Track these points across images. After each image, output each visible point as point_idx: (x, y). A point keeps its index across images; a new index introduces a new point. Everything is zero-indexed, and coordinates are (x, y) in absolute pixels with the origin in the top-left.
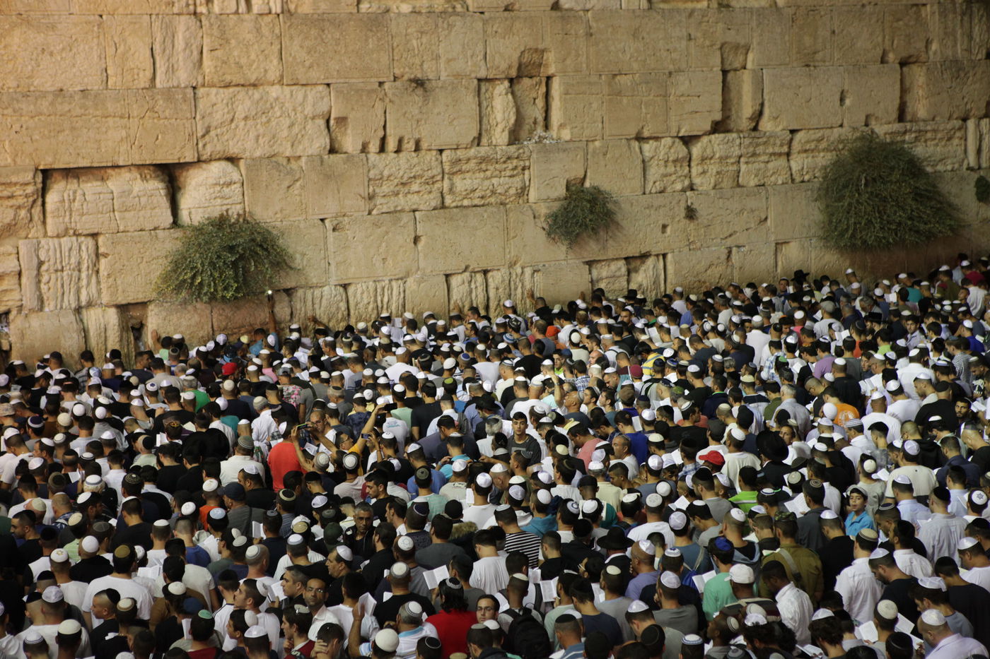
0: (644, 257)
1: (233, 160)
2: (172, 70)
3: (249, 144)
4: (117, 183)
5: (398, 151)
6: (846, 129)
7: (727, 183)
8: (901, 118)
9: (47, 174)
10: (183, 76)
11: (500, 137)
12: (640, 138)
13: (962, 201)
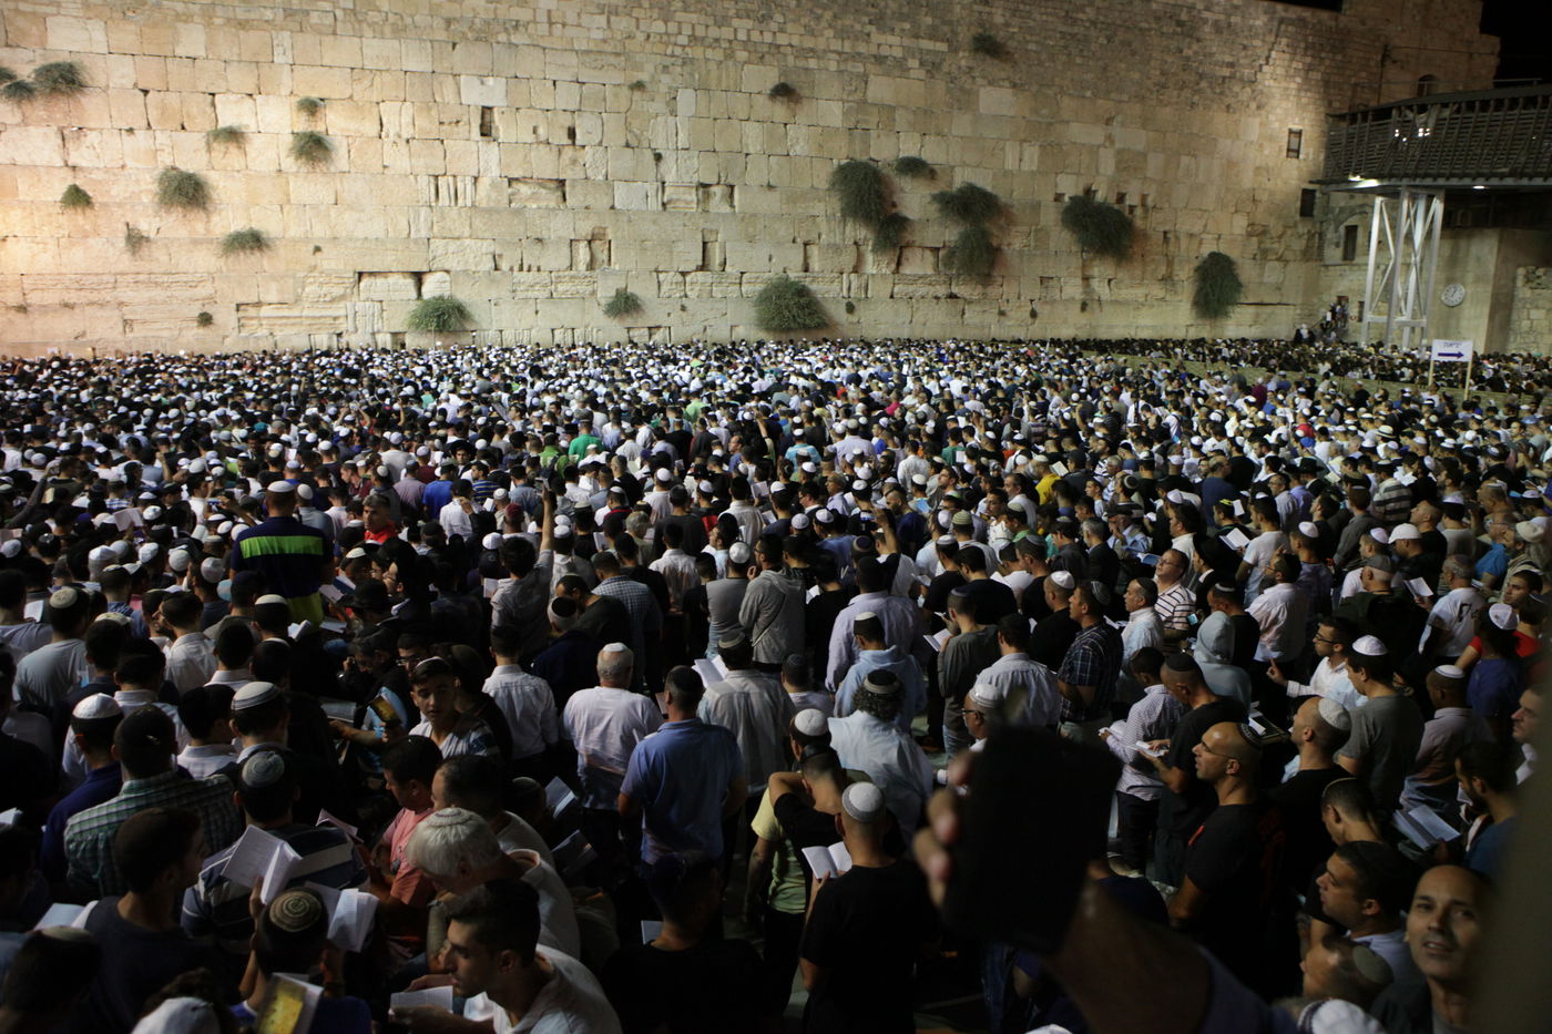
0: (659, 327)
1: (447, 272)
2: (418, 230)
3: (455, 265)
4: (392, 279)
5: (529, 271)
6: (773, 273)
7: (705, 295)
8: (806, 270)
9: (361, 274)
10: (424, 233)
11: (582, 267)
12: (657, 271)
13: (838, 313)
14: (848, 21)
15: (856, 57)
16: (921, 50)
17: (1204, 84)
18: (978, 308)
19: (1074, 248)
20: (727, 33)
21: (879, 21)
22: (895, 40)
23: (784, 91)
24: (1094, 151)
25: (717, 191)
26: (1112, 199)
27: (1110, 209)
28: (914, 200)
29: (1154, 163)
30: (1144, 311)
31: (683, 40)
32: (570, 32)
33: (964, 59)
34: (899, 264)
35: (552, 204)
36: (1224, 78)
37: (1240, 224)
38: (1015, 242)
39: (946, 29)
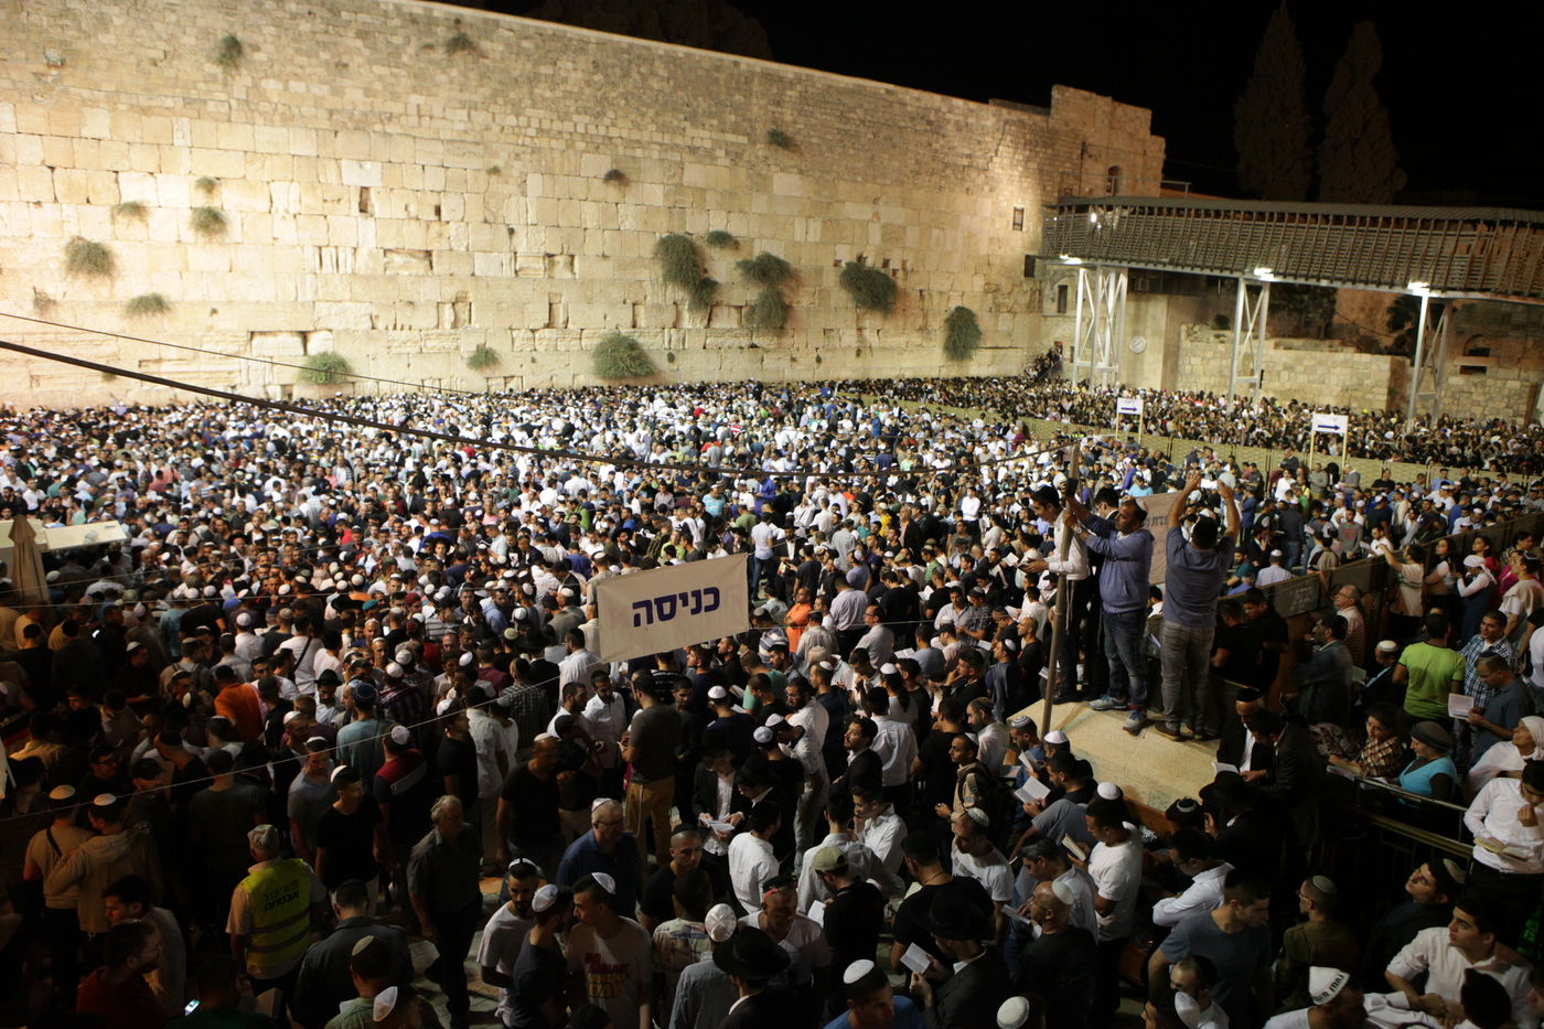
0: (512, 377)
1: (330, 331)
2: (304, 295)
3: (337, 324)
4: (281, 338)
5: (401, 330)
6: (607, 329)
7: (552, 349)
8: (634, 326)
9: (252, 333)
10: (310, 297)
11: (447, 326)
12: (511, 329)
13: (661, 362)
14: (668, 117)
15: (674, 147)
16: (726, 143)
17: (948, 172)
18: (774, 356)
19: (850, 305)
20: (568, 126)
21: (692, 118)
22: (702, 133)
23: (616, 176)
24: (864, 225)
25: (561, 260)
26: (879, 265)
27: (878, 273)
28: (722, 267)
29: (912, 236)
30: (906, 355)
31: (531, 132)
32: (437, 123)
33: (761, 150)
34: (709, 321)
35: (421, 272)
36: (964, 167)
37: (979, 283)
38: (803, 301)
39: (746, 125)
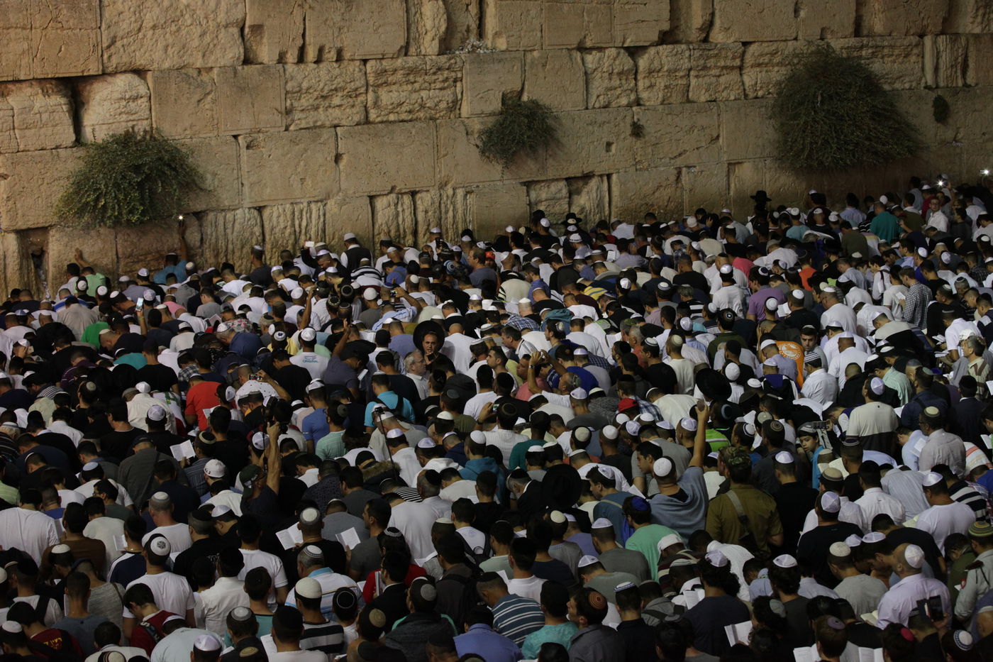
0: (587, 177)
1: (140, 72)
3: (158, 55)
4: (17, 99)
5: (318, 61)
6: (801, 41)
7: (676, 98)
8: (857, 32)
11: (430, 46)
12: (582, 48)
13: (921, 121)
